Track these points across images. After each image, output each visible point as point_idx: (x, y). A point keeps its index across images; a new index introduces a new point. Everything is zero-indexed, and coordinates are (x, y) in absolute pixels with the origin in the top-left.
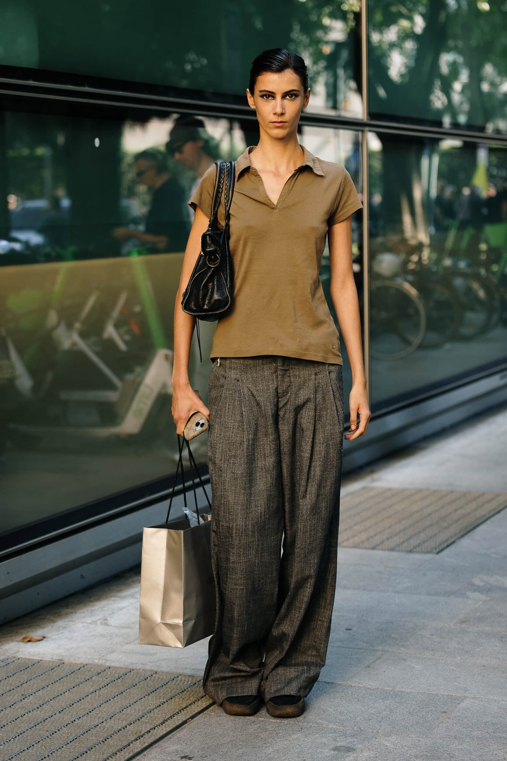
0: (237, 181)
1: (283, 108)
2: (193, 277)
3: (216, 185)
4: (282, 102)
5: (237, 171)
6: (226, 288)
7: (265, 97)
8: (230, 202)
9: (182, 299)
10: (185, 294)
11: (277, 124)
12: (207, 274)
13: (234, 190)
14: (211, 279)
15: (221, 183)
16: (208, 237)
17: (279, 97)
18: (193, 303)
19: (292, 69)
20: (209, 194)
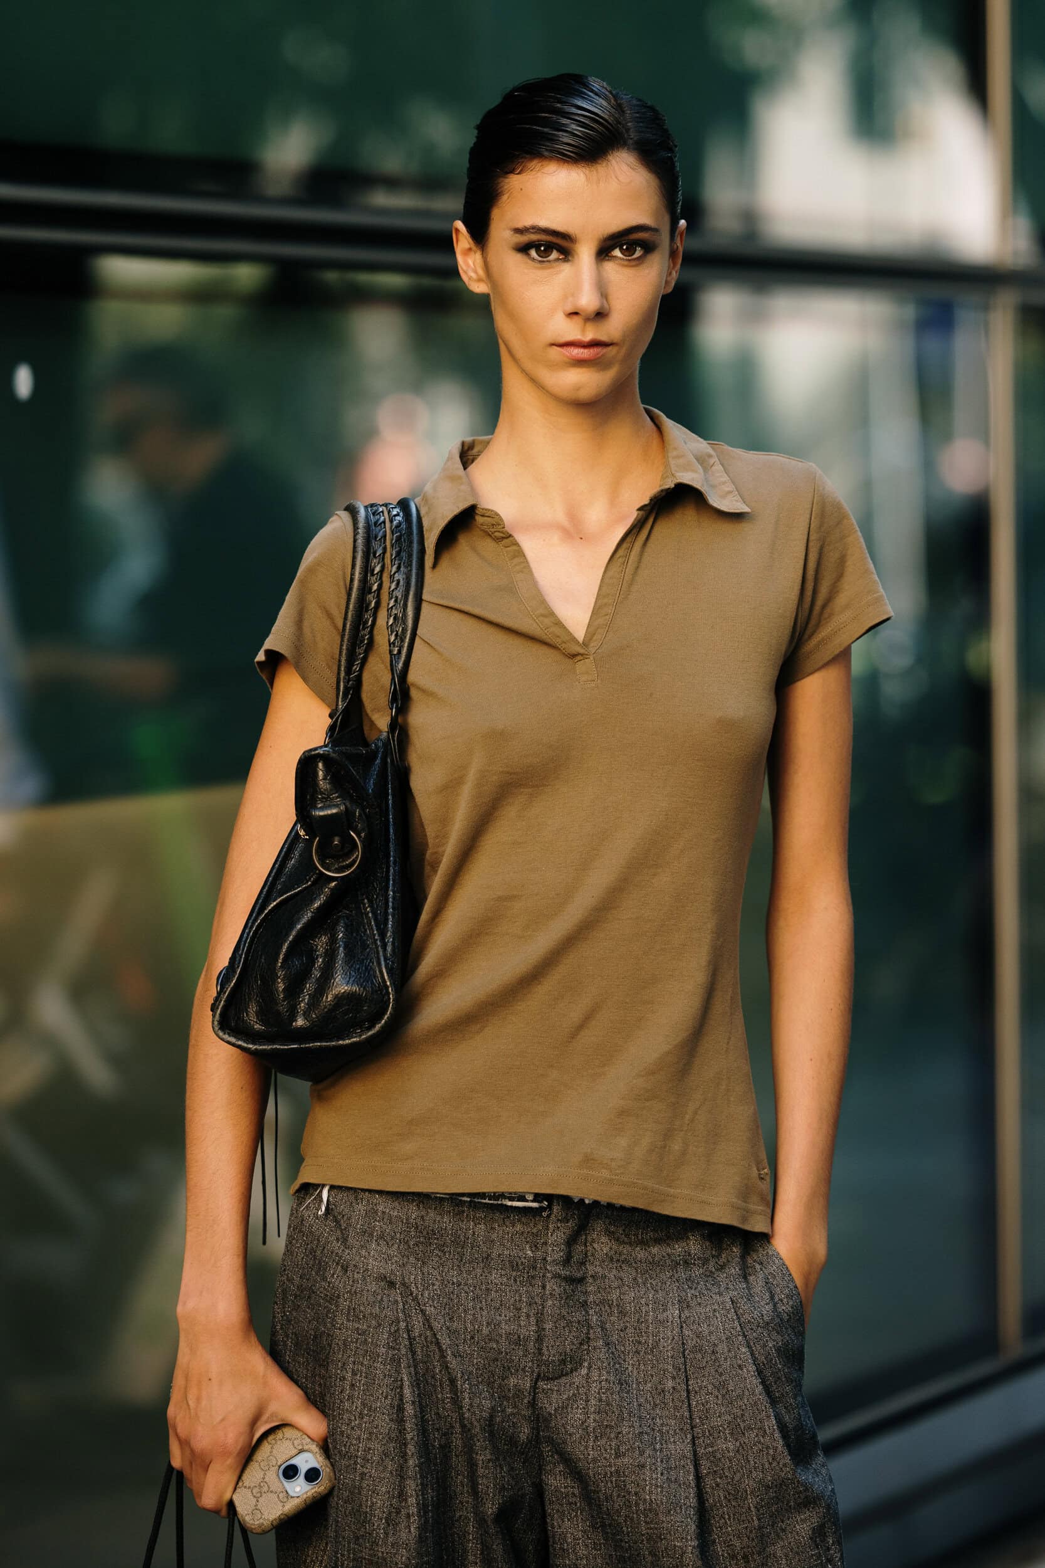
0: (434, 566)
1: (603, 291)
2: (259, 914)
3: (356, 583)
4: (598, 269)
5: (431, 529)
6: (381, 953)
7: (533, 253)
8: (407, 640)
9: (215, 994)
10: (224, 978)
11: (576, 352)
12: (312, 901)
13: (424, 597)
14: (322, 921)
15: (373, 575)
16: (320, 765)
17: (585, 253)
18: (253, 1009)
19: (635, 149)
20: (330, 616)
